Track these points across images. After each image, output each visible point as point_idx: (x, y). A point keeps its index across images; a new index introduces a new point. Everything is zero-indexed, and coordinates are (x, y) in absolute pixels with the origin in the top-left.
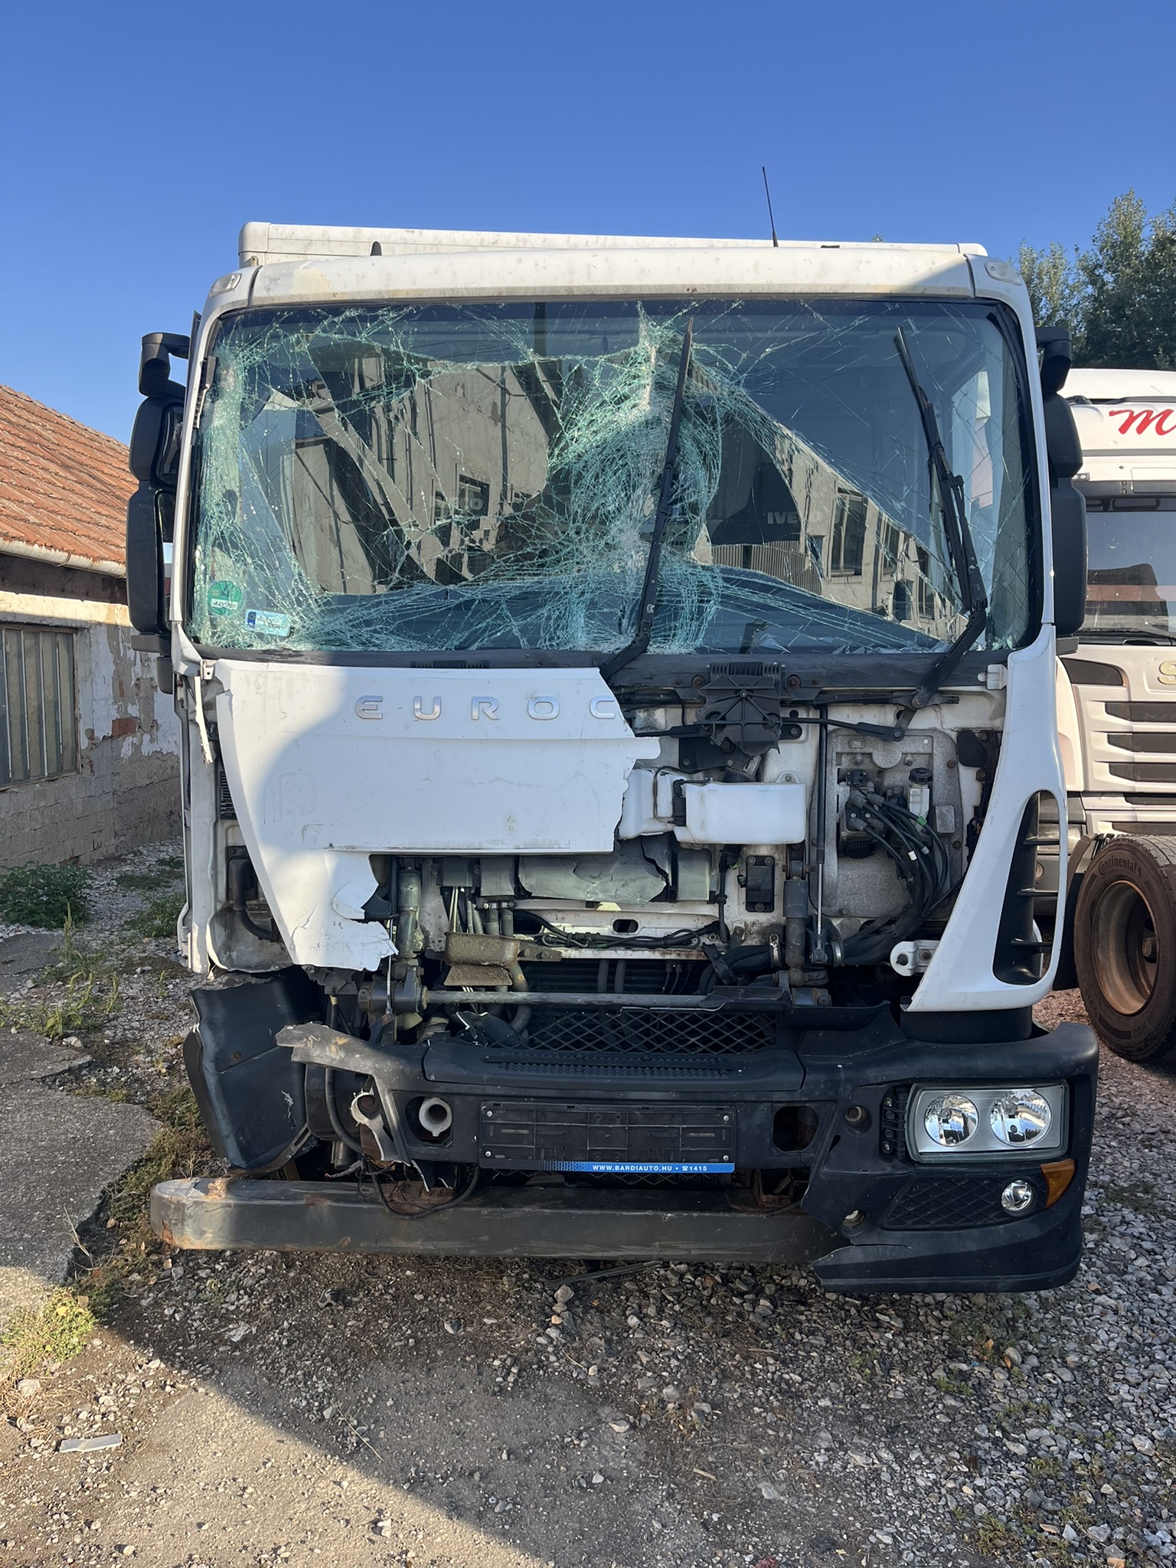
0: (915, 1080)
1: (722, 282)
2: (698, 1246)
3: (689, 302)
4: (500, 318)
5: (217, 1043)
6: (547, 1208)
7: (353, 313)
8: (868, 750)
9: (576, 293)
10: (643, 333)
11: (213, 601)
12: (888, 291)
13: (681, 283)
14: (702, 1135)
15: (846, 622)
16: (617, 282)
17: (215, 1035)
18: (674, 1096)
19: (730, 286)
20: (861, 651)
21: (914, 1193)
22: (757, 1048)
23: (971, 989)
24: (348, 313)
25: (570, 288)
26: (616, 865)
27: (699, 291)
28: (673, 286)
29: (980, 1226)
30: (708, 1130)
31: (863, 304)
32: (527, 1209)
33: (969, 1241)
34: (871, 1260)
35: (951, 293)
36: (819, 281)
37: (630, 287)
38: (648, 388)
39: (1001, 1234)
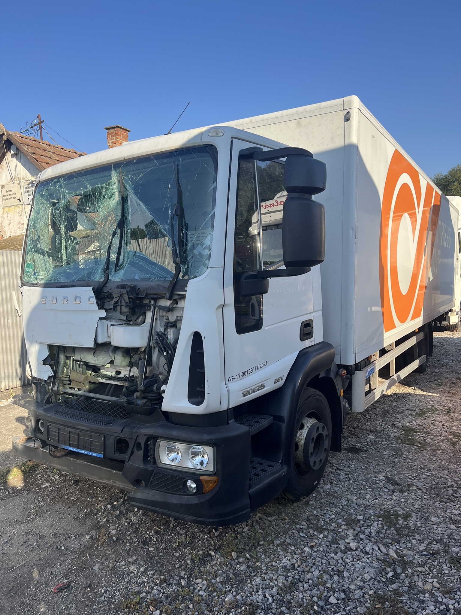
0: (160, 437)
1: (131, 154)
2: (122, 484)
3: (124, 162)
4: (83, 176)
5: (41, 398)
6: (86, 462)
7: (55, 180)
8: (167, 315)
9: (98, 165)
10: (113, 175)
11: (27, 269)
12: (175, 148)
13: (121, 157)
14: (96, 443)
15: (155, 269)
16: (107, 160)
17: (41, 396)
18: (88, 429)
19: (133, 155)
20: (156, 280)
21: (156, 477)
22: (126, 418)
23: (177, 405)
24: (54, 181)
25: (97, 164)
26: (103, 352)
27: (126, 158)
28: (119, 158)
29: (178, 495)
30: (98, 442)
31: (168, 154)
32: (81, 461)
33: (174, 499)
34: (143, 498)
35: (194, 145)
36: (156, 148)
37: (110, 160)
38: (117, 193)
39: (185, 500)
